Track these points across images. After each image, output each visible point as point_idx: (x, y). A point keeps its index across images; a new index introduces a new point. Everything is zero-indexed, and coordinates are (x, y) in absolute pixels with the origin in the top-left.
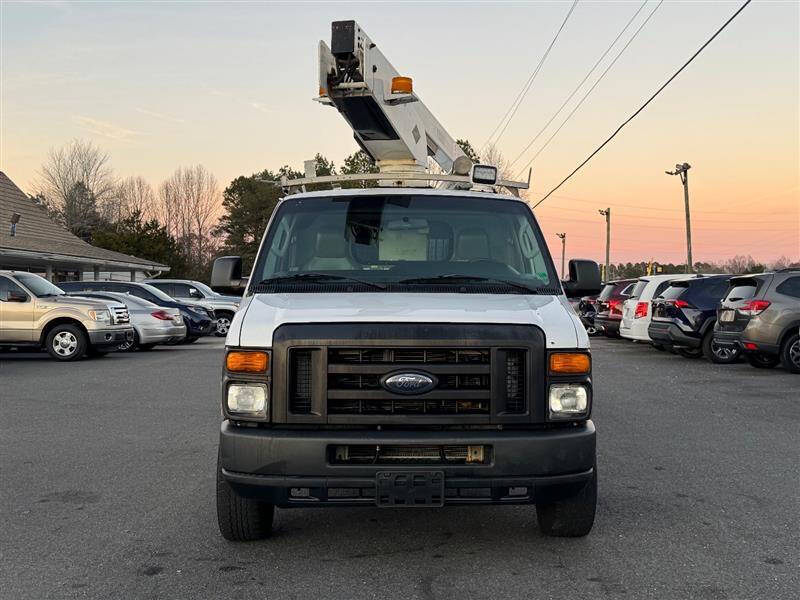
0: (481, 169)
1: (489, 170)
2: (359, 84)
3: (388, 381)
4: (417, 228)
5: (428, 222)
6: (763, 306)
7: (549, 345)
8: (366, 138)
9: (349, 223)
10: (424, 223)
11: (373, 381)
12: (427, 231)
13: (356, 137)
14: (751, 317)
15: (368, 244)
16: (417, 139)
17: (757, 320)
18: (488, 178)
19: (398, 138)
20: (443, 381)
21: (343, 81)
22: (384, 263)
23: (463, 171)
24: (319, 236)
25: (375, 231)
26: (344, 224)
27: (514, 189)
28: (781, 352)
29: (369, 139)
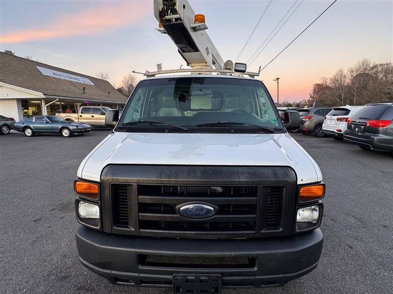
0: (239, 65)
1: (242, 66)
2: (176, 16)
3: (182, 208)
4: (207, 95)
5: (213, 92)
6: (310, 118)
7: (299, 182)
8: (184, 52)
9: (176, 92)
10: (210, 91)
11: (171, 209)
12: (212, 96)
13: (179, 51)
14: (306, 121)
15: (184, 102)
16: (208, 53)
17: (308, 122)
18: (242, 69)
19: (199, 51)
20: (222, 209)
21: (168, 15)
22: (193, 110)
23: (229, 67)
24: (164, 98)
25: (188, 96)
26: (173, 92)
27: (253, 76)
28: (314, 131)
29: (185, 52)
